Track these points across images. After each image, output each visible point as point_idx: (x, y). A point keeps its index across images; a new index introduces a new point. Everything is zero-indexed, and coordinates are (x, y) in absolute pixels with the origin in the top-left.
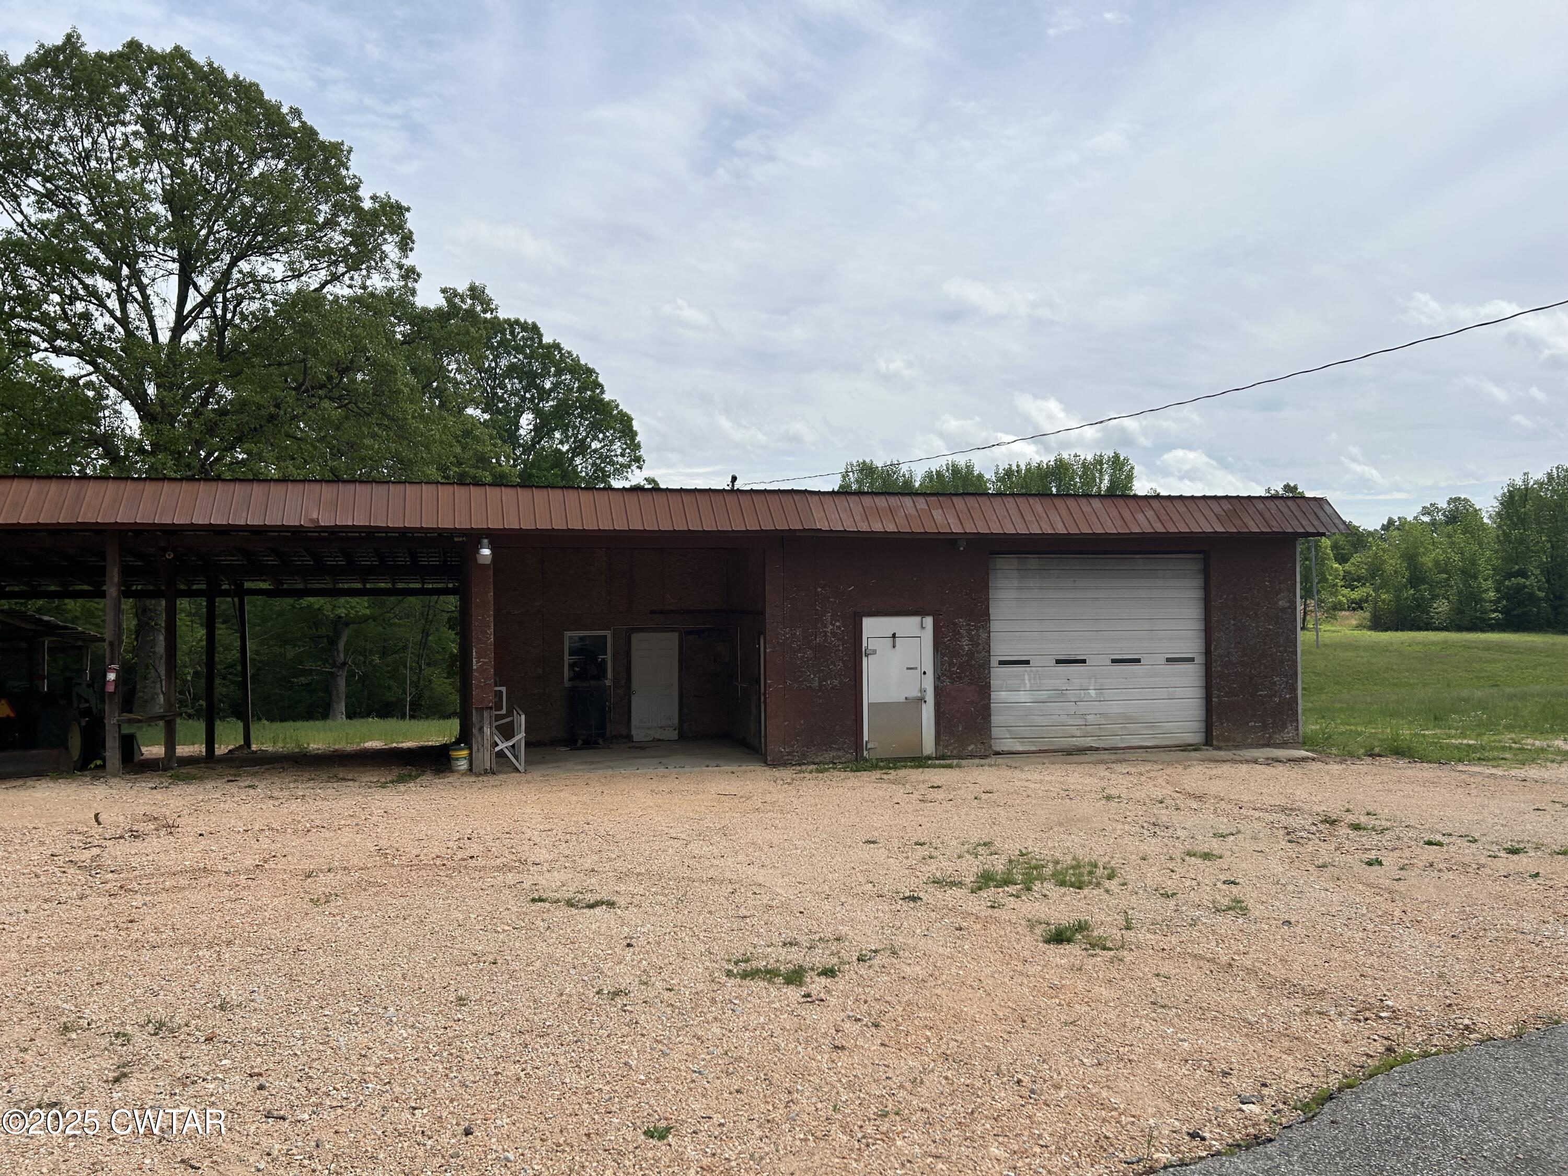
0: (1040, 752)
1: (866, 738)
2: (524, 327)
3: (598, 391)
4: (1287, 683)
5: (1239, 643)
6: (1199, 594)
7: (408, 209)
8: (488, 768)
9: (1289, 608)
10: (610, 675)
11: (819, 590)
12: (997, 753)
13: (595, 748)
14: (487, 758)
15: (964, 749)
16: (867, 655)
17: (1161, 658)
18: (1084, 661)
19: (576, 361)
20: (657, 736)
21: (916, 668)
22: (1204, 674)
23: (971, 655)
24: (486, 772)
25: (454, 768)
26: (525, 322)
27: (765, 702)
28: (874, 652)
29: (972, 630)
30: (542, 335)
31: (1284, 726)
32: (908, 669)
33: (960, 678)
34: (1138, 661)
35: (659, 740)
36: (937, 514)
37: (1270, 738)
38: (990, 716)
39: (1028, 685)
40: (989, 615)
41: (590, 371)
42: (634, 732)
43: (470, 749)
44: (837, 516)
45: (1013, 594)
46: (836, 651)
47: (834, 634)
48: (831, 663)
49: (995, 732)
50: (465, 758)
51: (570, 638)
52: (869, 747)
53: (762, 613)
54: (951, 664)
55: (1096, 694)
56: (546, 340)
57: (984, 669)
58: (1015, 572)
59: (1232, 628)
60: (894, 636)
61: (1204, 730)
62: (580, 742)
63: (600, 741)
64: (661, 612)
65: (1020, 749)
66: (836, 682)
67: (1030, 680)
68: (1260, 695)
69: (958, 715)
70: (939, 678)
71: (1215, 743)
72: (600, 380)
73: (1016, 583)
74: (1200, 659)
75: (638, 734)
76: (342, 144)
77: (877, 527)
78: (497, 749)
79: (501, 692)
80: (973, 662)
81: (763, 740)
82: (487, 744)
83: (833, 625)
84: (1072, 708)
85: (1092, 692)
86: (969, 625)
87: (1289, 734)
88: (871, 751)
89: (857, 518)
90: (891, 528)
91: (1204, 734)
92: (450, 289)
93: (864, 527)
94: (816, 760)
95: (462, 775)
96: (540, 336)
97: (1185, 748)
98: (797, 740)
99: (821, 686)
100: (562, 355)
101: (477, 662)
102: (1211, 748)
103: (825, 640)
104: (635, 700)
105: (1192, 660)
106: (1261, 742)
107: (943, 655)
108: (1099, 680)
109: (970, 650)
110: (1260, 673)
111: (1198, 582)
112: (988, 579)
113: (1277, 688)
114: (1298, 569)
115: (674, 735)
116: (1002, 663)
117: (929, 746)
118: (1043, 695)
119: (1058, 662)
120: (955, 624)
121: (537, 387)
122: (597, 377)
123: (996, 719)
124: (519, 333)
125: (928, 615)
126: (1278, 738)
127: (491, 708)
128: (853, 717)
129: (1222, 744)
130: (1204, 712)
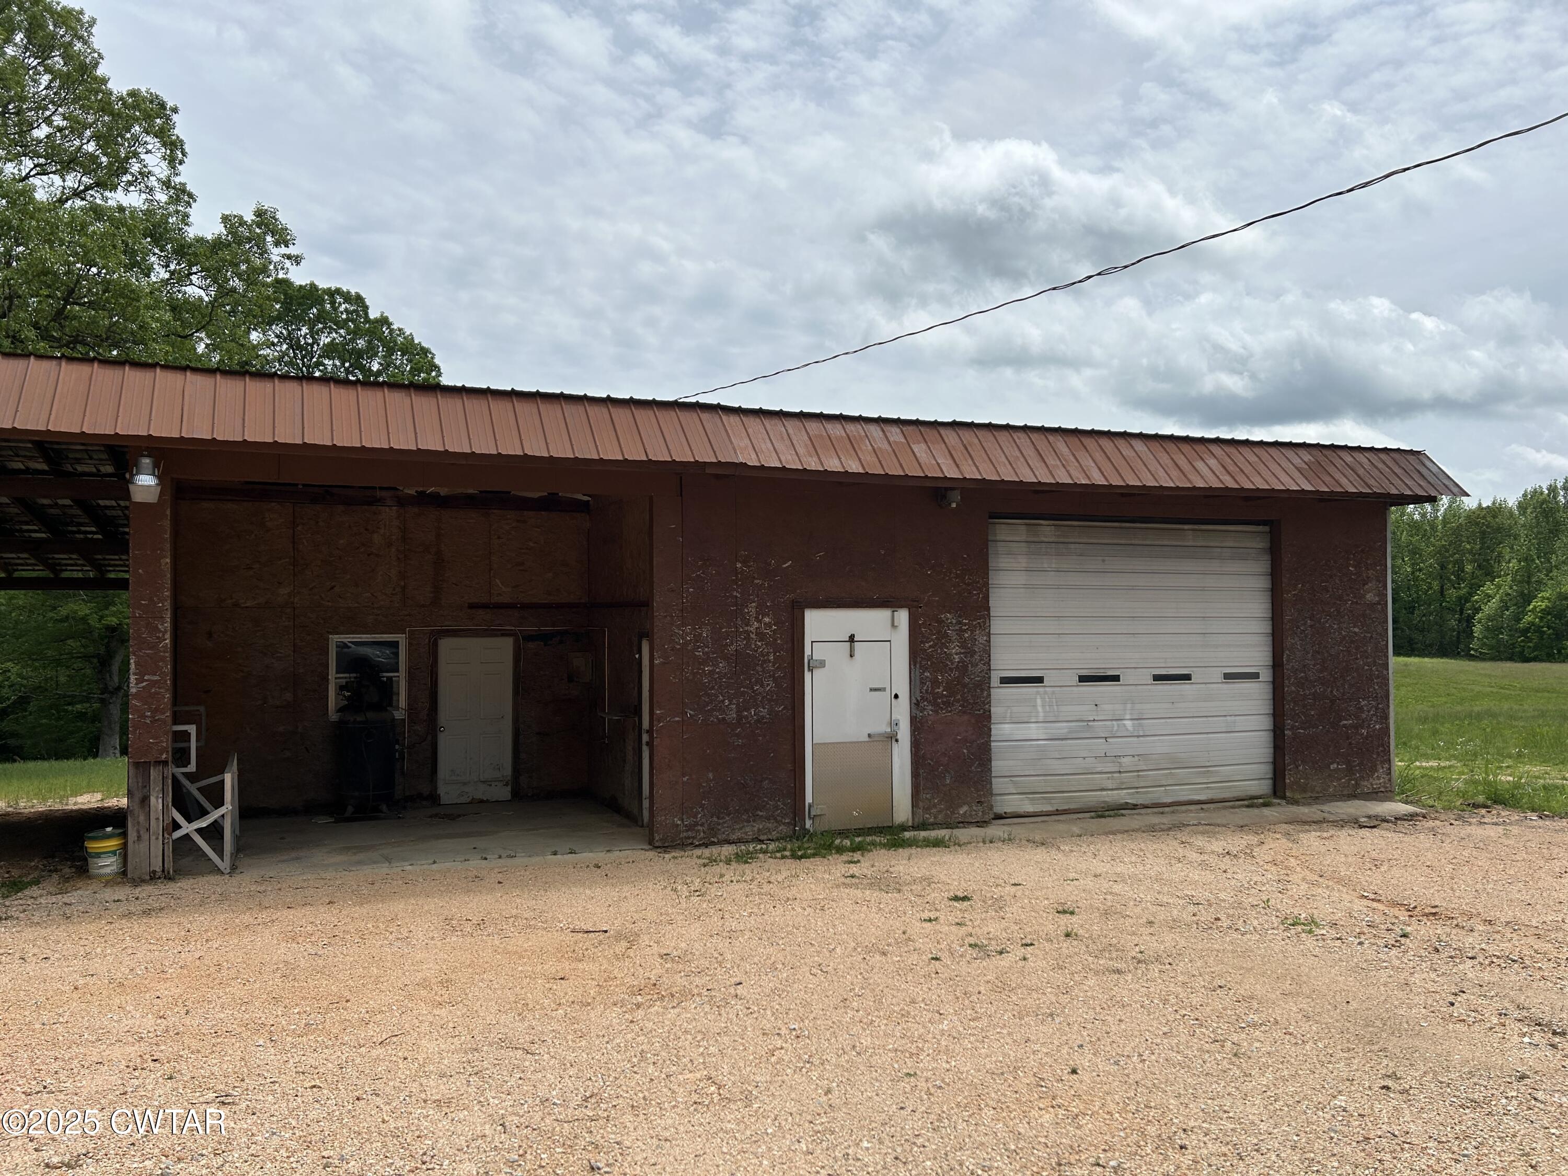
0: (1058, 813)
1: (809, 799)
2: (347, 297)
3: (434, 374)
4: (1377, 708)
5: (1318, 653)
6: (1264, 583)
7: (175, 110)
8: (158, 869)
9: (1379, 603)
10: (403, 700)
11: (739, 565)
12: (999, 817)
13: (371, 819)
14: (157, 848)
15: (953, 813)
16: (811, 670)
17: (1217, 675)
18: (1116, 678)
19: (410, 340)
20: (479, 796)
21: (884, 689)
22: (1271, 696)
23: (963, 668)
24: (153, 877)
25: (93, 871)
26: (348, 292)
27: (650, 744)
28: (822, 664)
29: (965, 631)
30: (367, 307)
31: (1374, 769)
32: (871, 690)
33: (948, 704)
34: (1187, 677)
35: (481, 801)
36: (920, 449)
37: (1357, 785)
38: (990, 760)
39: (1041, 714)
40: (988, 609)
41: (425, 351)
42: (442, 790)
43: (124, 835)
44: (770, 445)
45: (1020, 579)
46: (764, 662)
47: (761, 636)
48: (757, 683)
49: (998, 785)
50: (114, 853)
51: (342, 646)
52: (813, 813)
53: (646, 604)
54: (935, 683)
55: (1134, 726)
56: (373, 314)
57: (982, 690)
58: (1023, 544)
59: (1309, 631)
60: (852, 639)
61: (1270, 775)
62: (350, 809)
63: (384, 807)
64: (485, 606)
65: (1030, 808)
66: (764, 712)
67: (1043, 706)
68: (1344, 726)
69: (945, 760)
70: (917, 704)
71: (1288, 794)
72: (437, 361)
73: (1023, 561)
74: (1266, 675)
75: (448, 793)
76: (81, 12)
77: (833, 464)
78: (177, 834)
79: (187, 735)
80: (967, 680)
81: (646, 804)
82: (156, 826)
83: (760, 621)
84: (1100, 746)
85: (1128, 723)
86: (960, 623)
87: (1377, 781)
88: (817, 821)
89: (801, 451)
90: (854, 467)
91: (1270, 782)
92: (235, 216)
93: (813, 464)
94: (733, 837)
95: (107, 884)
96: (366, 308)
97: (1251, 801)
98: (702, 806)
99: (740, 718)
100: (391, 331)
101: (139, 681)
102: (1283, 802)
103: (748, 646)
104: (444, 741)
105: (1255, 676)
106: (1345, 792)
107: (924, 669)
108: (1138, 706)
109: (961, 661)
110: (1343, 694)
111: (1262, 565)
112: (987, 554)
113: (1364, 716)
114: (1389, 550)
115: (504, 793)
116: (1005, 681)
117: (903, 810)
118: (1062, 728)
119: (1083, 679)
120: (940, 622)
121: (362, 368)
122: (432, 358)
123: (998, 765)
124: (340, 304)
125: (901, 607)
126: (1366, 786)
127: (165, 763)
128: (790, 766)
129: (1298, 796)
130: (1272, 750)
